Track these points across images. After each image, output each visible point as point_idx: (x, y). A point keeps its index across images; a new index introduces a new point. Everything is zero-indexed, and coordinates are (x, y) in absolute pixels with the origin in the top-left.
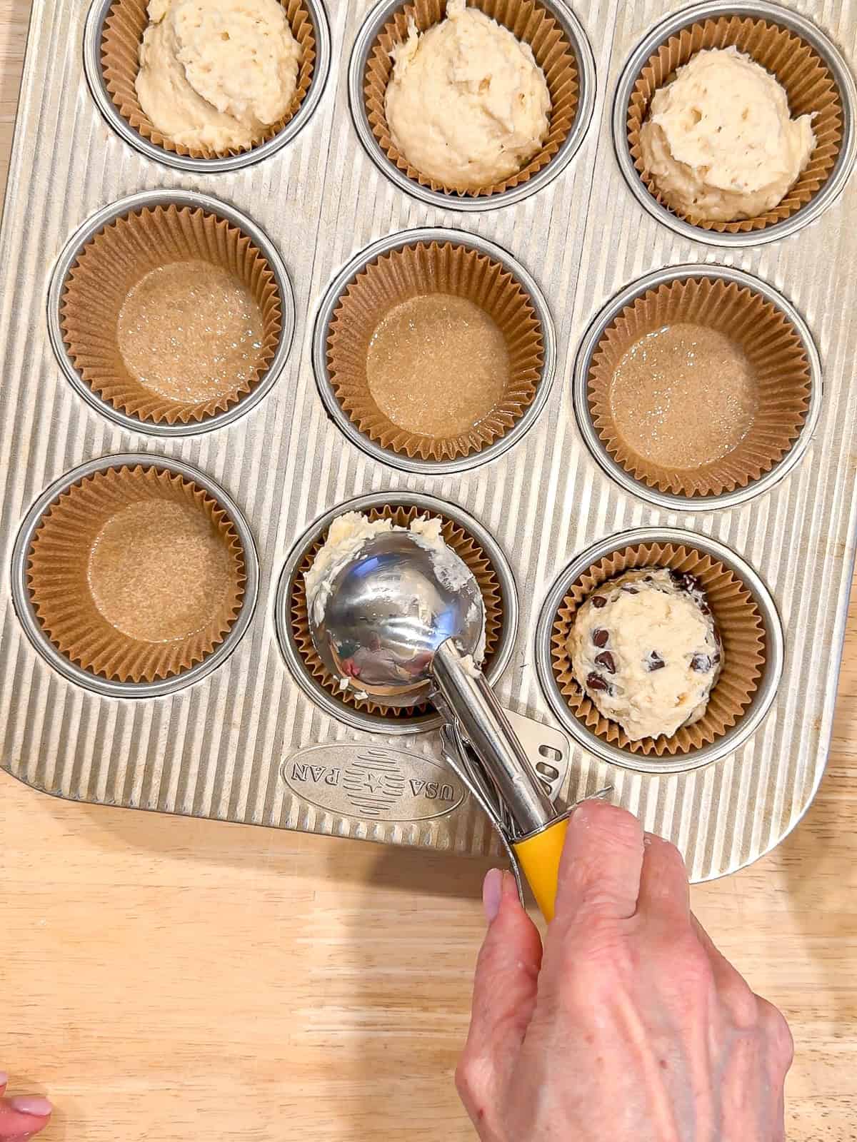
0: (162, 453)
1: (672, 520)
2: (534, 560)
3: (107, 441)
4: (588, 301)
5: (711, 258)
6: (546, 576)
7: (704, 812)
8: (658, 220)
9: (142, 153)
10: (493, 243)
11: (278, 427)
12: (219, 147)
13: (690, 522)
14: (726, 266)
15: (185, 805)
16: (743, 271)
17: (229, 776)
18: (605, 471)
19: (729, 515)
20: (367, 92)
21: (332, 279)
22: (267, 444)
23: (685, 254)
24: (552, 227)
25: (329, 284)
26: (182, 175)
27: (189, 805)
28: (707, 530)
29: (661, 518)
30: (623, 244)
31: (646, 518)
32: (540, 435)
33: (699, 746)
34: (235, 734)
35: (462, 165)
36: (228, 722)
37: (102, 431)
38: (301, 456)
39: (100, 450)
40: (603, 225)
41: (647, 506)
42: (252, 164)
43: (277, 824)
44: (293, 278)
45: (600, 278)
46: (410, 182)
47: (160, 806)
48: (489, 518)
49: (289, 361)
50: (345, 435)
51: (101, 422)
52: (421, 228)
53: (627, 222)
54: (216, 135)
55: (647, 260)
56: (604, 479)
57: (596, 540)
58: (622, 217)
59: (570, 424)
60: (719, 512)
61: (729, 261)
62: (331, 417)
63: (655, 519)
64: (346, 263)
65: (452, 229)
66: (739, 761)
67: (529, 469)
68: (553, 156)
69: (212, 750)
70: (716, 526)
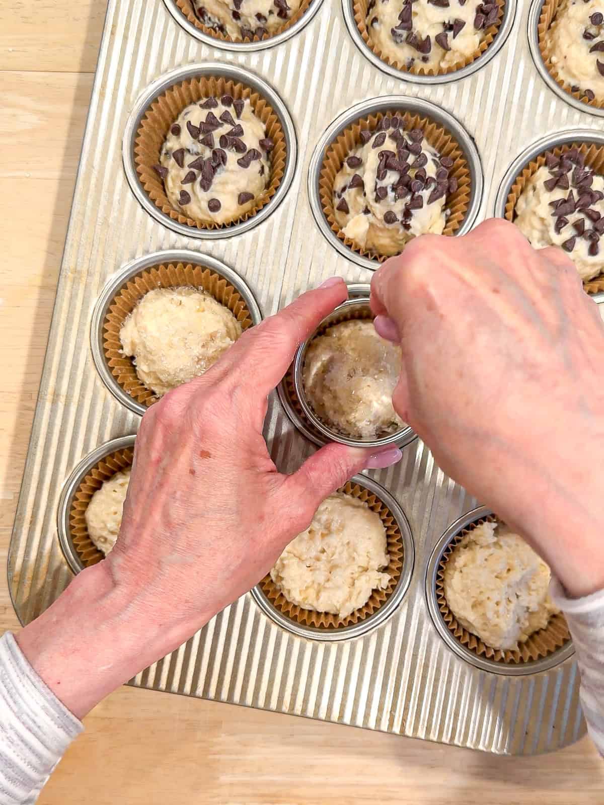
4: (285, 216)
11: (510, 132)
22: (519, 120)
24: (309, 269)
30: (259, 255)
32: (323, 120)
38: (495, 111)
40: (273, 269)
45: (275, 233)
53: (256, 270)
58: (259, 275)
59: (300, 128)
67: (331, 95)
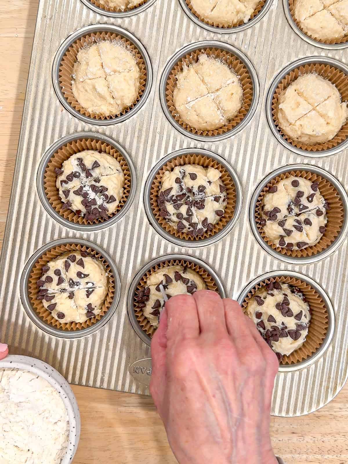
0: (82, 238)
1: (290, 267)
2: (233, 283)
3: (60, 233)
5: (306, 161)
6: (238, 290)
7: (302, 387)
8: (284, 146)
9: (76, 117)
10: (217, 154)
12: (107, 114)
13: (297, 268)
14: (312, 165)
15: (90, 383)
16: (319, 167)
17: (107, 371)
18: (262, 247)
19: (313, 265)
20: (167, 93)
21: (152, 168)
23: (295, 159)
25: (151, 170)
26: (92, 126)
27: (91, 383)
28: (304, 272)
29: (285, 267)
31: (279, 266)
33: (301, 360)
34: (110, 354)
35: (203, 124)
36: (107, 349)
37: (58, 229)
39: (57, 237)
41: (279, 261)
42: (120, 122)
43: (127, 391)
44: (136, 168)
46: (184, 130)
47: (80, 382)
48: (215, 266)
49: (134, 201)
50: (157, 231)
51: (58, 225)
52: (188, 148)
54: (105, 110)
55: (280, 161)
56: (262, 249)
57: (258, 275)
60: (309, 264)
61: (313, 162)
62: (151, 224)
63: (282, 267)
64: (157, 162)
65: (201, 149)
66: (316, 367)
68: (242, 120)
69: (101, 360)
70: (307, 270)
